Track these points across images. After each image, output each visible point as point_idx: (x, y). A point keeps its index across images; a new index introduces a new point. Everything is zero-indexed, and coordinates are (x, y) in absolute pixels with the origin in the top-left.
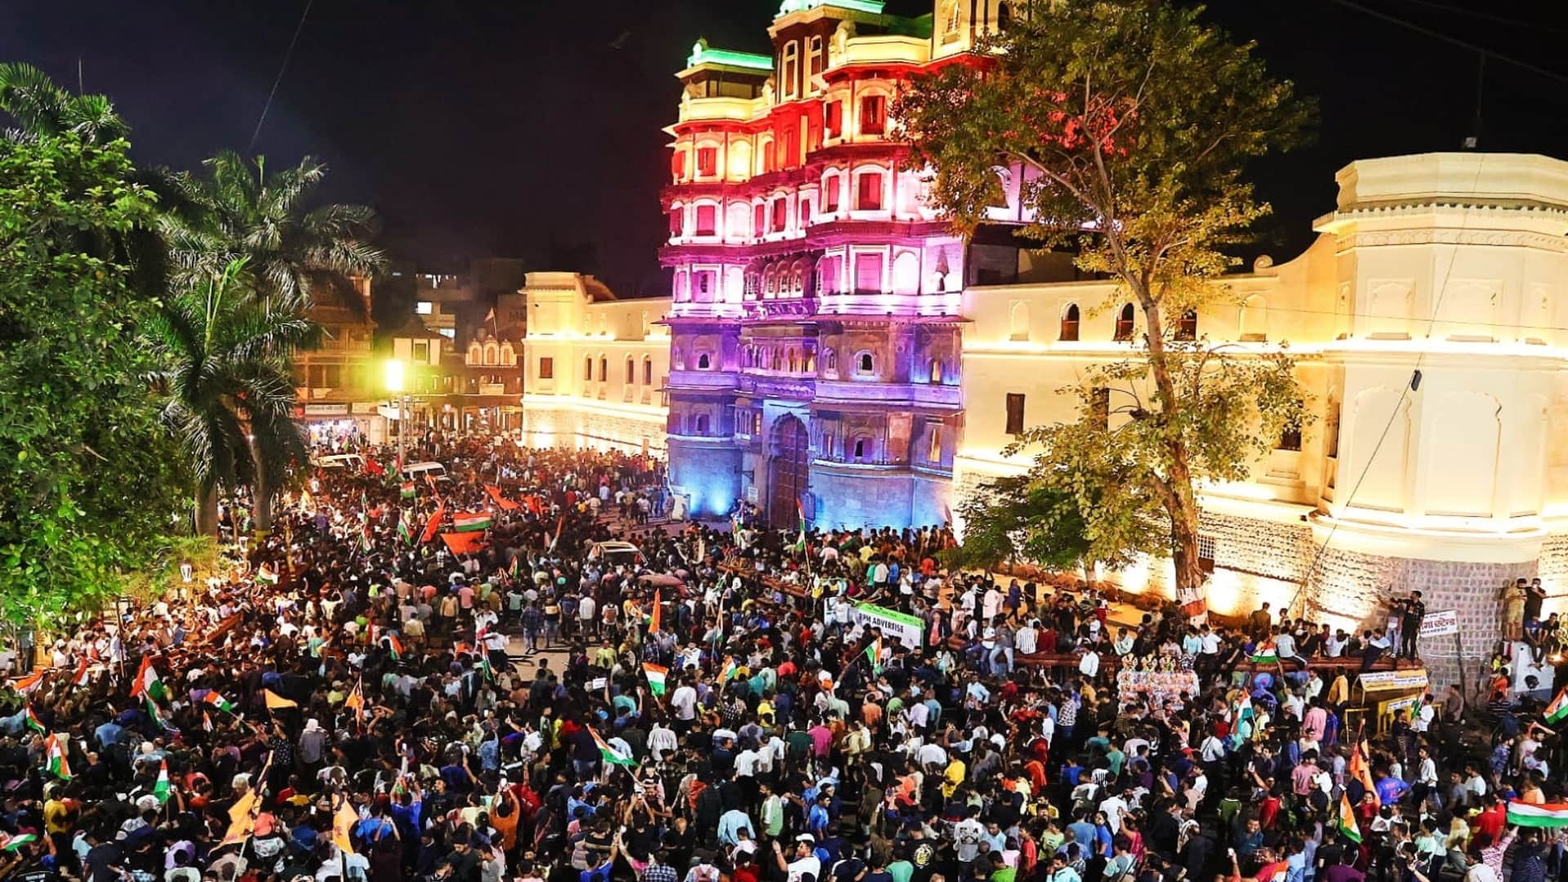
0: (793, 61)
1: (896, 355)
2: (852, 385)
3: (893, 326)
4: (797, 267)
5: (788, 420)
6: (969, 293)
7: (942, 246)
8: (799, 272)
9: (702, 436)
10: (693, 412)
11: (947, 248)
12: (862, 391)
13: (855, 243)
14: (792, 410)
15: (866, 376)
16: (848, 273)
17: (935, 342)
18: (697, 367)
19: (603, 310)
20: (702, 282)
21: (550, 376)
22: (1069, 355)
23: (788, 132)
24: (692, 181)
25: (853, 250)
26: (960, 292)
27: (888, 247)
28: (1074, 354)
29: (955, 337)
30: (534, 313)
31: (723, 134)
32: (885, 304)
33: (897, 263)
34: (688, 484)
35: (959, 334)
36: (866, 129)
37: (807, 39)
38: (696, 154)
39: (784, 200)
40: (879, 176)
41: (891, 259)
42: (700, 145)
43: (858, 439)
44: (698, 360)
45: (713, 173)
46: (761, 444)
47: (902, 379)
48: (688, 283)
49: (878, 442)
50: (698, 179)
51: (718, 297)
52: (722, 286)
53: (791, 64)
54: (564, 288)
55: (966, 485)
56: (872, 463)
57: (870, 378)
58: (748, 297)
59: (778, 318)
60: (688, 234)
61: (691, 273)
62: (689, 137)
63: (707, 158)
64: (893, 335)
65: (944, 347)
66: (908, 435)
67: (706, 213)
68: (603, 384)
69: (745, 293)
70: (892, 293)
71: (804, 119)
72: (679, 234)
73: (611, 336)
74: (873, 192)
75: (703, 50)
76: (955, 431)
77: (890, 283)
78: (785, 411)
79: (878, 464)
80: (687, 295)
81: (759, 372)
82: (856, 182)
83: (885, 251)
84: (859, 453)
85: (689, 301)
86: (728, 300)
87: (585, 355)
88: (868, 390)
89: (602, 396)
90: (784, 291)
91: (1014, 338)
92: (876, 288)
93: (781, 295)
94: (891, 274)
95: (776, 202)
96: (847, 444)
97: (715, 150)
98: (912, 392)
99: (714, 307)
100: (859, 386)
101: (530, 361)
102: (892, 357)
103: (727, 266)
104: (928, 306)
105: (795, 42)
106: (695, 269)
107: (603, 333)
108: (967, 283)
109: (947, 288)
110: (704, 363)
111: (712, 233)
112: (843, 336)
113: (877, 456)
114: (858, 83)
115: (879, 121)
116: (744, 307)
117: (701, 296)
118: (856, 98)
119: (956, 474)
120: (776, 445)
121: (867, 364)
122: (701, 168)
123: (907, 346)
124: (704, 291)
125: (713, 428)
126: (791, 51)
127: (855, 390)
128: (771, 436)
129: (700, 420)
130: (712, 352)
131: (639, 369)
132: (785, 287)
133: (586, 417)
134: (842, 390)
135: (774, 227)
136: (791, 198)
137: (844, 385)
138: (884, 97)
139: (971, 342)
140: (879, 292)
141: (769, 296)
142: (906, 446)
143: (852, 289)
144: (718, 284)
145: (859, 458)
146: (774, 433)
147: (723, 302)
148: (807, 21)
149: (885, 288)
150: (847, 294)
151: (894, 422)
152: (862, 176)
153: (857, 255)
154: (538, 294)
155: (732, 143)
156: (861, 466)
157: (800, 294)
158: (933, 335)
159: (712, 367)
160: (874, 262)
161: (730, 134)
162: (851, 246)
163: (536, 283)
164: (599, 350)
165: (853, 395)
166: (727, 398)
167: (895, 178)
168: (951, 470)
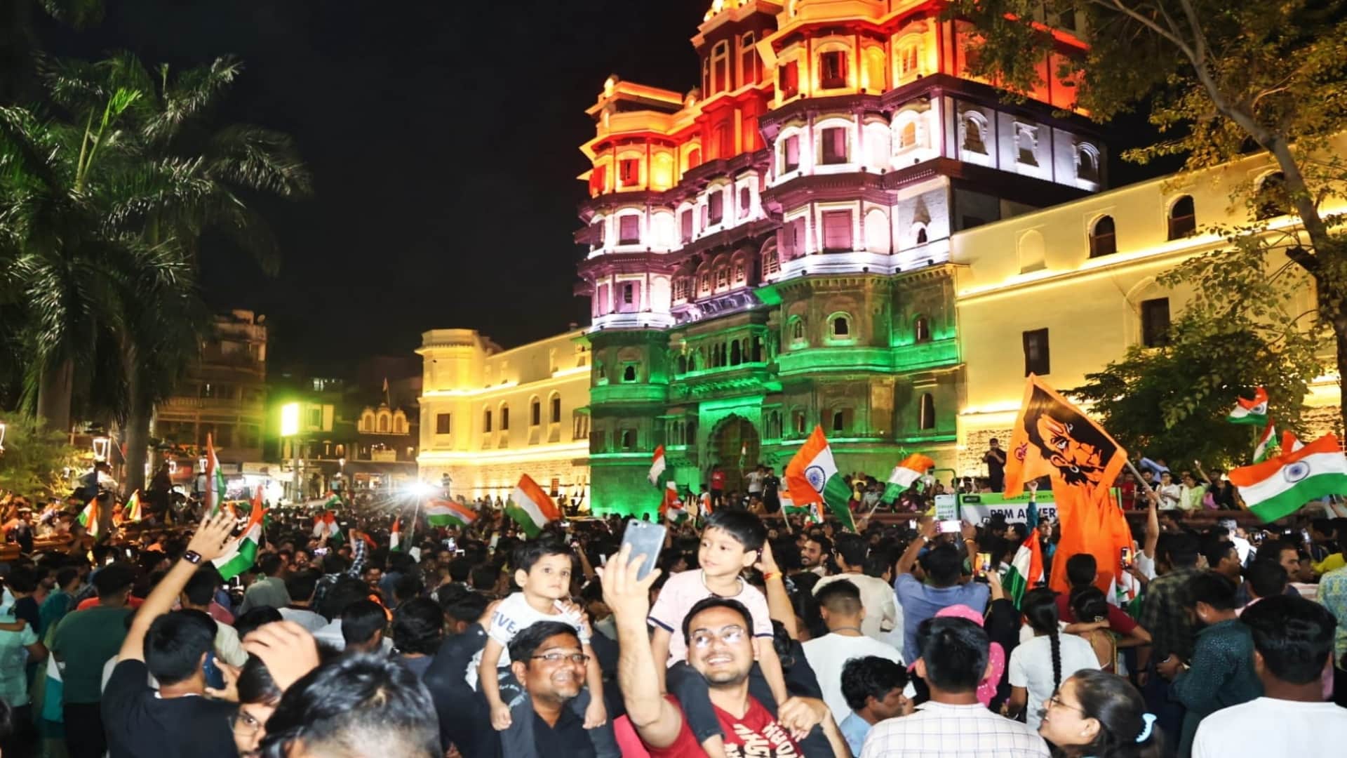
0: (723, 60)
1: (873, 317)
2: (827, 352)
3: (869, 285)
4: (738, 257)
5: (729, 423)
6: (959, 237)
7: (920, 196)
8: (740, 261)
9: (629, 451)
10: (619, 427)
11: (924, 198)
12: (838, 356)
13: (820, 201)
14: (735, 411)
15: (843, 341)
16: (814, 233)
17: (919, 298)
18: (622, 380)
19: (505, 358)
20: (626, 292)
21: (448, 432)
22: (1107, 270)
23: (720, 128)
24: (614, 191)
25: (820, 208)
26: (948, 238)
27: (858, 202)
28: (1114, 267)
29: (945, 287)
30: (431, 370)
31: (645, 146)
32: (857, 261)
33: (867, 219)
34: (615, 504)
35: (950, 282)
36: (825, 85)
37: (737, 37)
38: (618, 166)
39: (720, 193)
40: (843, 130)
41: (862, 216)
42: (621, 157)
43: (837, 411)
44: (624, 372)
45: (635, 183)
46: (697, 455)
47: (880, 342)
48: (611, 294)
49: (860, 412)
50: (620, 188)
51: (643, 306)
52: (648, 296)
53: (720, 65)
54: (463, 344)
55: (974, 447)
56: (855, 436)
57: (846, 342)
58: (678, 303)
59: (716, 315)
60: (611, 243)
61: (614, 284)
62: (610, 151)
63: (629, 169)
64: (869, 295)
65: (933, 301)
66: (891, 406)
67: (629, 223)
68: (505, 432)
69: (673, 300)
70: (865, 250)
71: (738, 113)
72: (599, 245)
73: (513, 382)
74: (839, 146)
75: (615, 83)
76: (954, 388)
77: (862, 240)
78: (725, 413)
79: (861, 436)
80: (611, 307)
81: (695, 374)
82: (818, 137)
83: (854, 206)
84: (838, 426)
85: (613, 313)
86: (654, 310)
87: (484, 407)
88: (844, 355)
89: (503, 444)
90: (722, 285)
91: (1026, 270)
92: (847, 245)
93: (719, 290)
94: (862, 231)
95: (711, 198)
96: (824, 415)
97: (637, 161)
98: (893, 358)
99: (639, 316)
100: (835, 352)
101: (427, 420)
102: (868, 318)
103: (652, 275)
104: (907, 261)
105: (726, 42)
106: (619, 279)
107: (505, 382)
108: (954, 229)
109: (929, 239)
110: (630, 375)
111: (636, 242)
112: (813, 300)
113: (859, 427)
114: (814, 41)
115: (841, 75)
116: (674, 314)
117: (626, 307)
118: (814, 55)
119: (962, 435)
120: (716, 454)
121: (841, 327)
122: (623, 179)
123: (884, 307)
124: (629, 301)
125: (640, 443)
126: (720, 50)
127: (828, 356)
128: (709, 444)
129: (627, 435)
130: (639, 363)
131: (546, 409)
132: (723, 281)
133: (485, 470)
134: (815, 357)
135: (708, 221)
136: (727, 189)
137: (817, 352)
138: (843, 53)
139: (966, 290)
140: (850, 250)
141: (703, 295)
142: (889, 417)
143: (820, 249)
144: (644, 294)
145: (838, 432)
146: (713, 440)
147: (650, 311)
148: (739, 18)
149: (856, 246)
150: (815, 253)
151: (876, 390)
152: (825, 132)
153: (824, 214)
154: (436, 351)
155: (654, 154)
156: (842, 440)
157: (743, 284)
158: (915, 291)
159: (638, 378)
160: (844, 219)
161: (652, 146)
162: (816, 204)
163: (434, 341)
164: (499, 399)
165: (828, 362)
166: (655, 410)
167: (860, 131)
168: (954, 433)
